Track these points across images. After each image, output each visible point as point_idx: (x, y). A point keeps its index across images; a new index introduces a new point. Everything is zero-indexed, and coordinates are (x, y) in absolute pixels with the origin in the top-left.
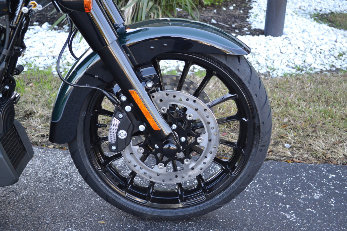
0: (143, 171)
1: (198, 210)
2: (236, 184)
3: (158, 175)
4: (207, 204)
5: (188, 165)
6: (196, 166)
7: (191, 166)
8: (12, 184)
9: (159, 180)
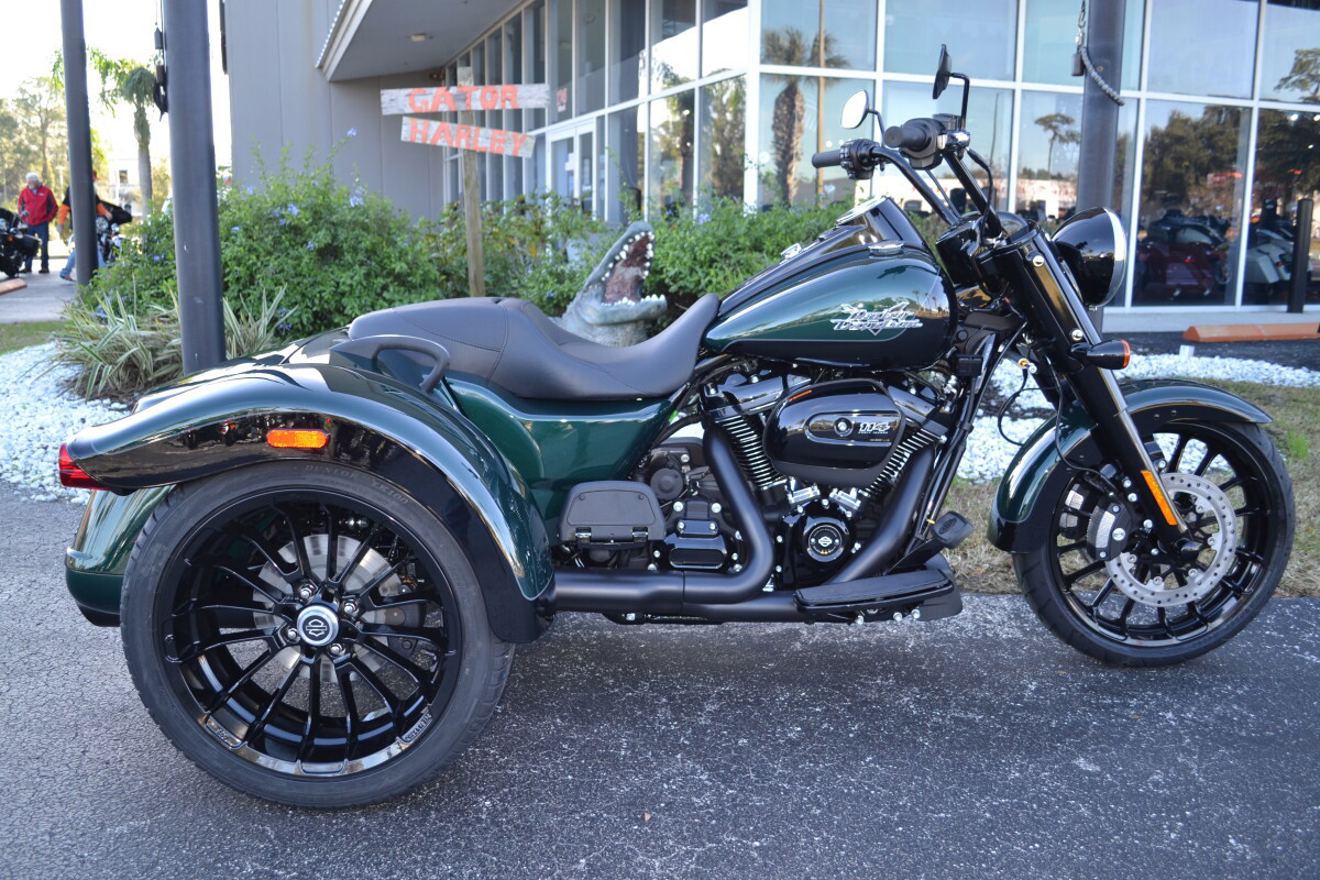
0: (1133, 589)
1: (1198, 647)
2: (1251, 606)
3: (1153, 594)
4: (1210, 638)
5: (1194, 578)
6: (1204, 579)
7: (1197, 580)
8: (960, 611)
9: (1154, 601)
